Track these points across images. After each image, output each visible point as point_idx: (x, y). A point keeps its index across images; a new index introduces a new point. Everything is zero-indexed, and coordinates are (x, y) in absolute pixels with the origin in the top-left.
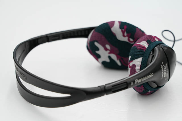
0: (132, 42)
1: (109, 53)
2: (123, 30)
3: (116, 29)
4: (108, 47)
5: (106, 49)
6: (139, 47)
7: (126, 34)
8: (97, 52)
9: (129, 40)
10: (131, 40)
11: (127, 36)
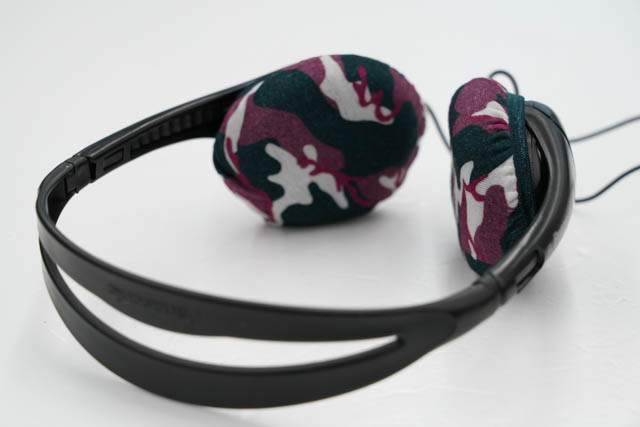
0: (387, 118)
1: (313, 173)
2: (359, 83)
3: (336, 85)
4: (310, 152)
5: (303, 161)
6: (490, 123)
7: (368, 96)
8: (272, 178)
9: (378, 114)
10: (386, 112)
11: (372, 101)
